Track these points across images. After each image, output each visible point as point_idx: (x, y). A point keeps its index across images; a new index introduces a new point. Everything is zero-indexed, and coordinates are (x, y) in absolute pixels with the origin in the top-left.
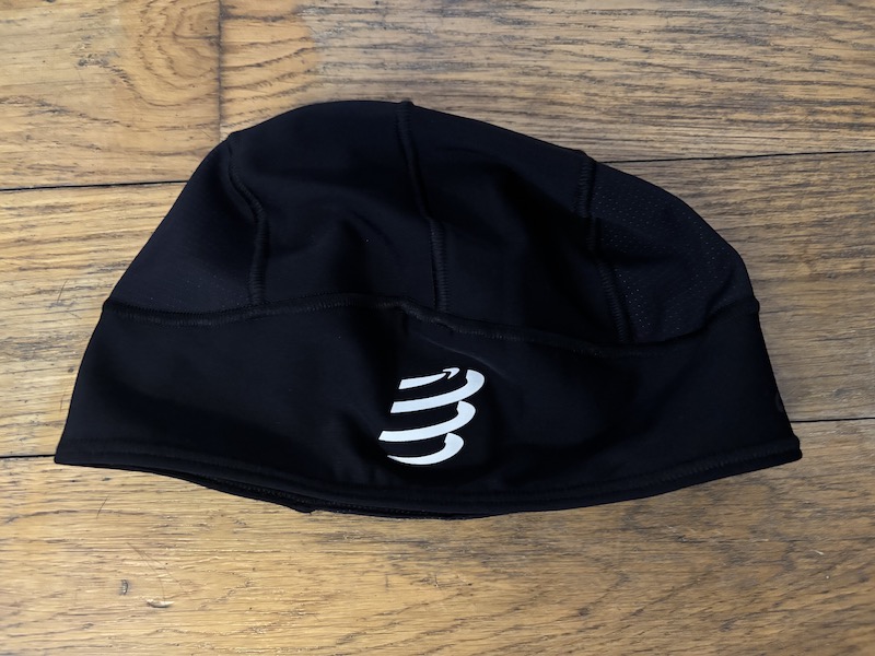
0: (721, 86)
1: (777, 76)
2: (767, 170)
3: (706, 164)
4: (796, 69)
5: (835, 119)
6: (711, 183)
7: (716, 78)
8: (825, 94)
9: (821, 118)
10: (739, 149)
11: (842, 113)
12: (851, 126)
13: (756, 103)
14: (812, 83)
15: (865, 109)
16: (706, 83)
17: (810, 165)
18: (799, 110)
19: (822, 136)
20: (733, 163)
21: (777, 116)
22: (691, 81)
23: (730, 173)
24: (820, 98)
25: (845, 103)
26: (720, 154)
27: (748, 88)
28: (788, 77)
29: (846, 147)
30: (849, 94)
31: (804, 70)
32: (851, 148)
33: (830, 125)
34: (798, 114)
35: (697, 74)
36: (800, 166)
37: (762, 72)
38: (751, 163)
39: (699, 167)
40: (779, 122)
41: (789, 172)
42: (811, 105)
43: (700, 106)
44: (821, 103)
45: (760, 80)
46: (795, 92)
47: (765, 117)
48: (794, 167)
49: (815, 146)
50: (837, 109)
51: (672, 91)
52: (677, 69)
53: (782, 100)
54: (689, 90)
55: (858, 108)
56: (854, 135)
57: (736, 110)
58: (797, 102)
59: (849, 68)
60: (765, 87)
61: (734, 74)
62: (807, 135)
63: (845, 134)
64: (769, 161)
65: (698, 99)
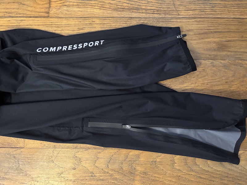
0: (132, 6)
1: (141, 5)
2: (138, 20)
3: (128, 18)
4: (144, 3)
5: (150, 12)
6: (128, 22)
7: (131, 4)
8: (149, 8)
9: (147, 12)
10: (133, 16)
11: (151, 11)
12: (152, 13)
13: (137, 9)
14: (147, 6)
15: (155, 11)
16: (129, 5)
17: (145, 19)
18: (144, 10)
19: (147, 15)
20: (132, 18)
21: (140, 11)
22: (127, 5)
23: (131, 20)
24: (148, 8)
25: (152, 10)
26: (130, 17)
27: (136, 6)
28: (143, 5)
29: (151, 17)
30: (153, 8)
31: (146, 4)
32: (152, 17)
33: (149, 13)
34: (144, 11)
35: (128, 4)
36: (143, 19)
37: (139, 4)
38: (135, 19)
39: (127, 19)
40: (141, 12)
41: (141, 20)
42: (146, 10)
43: (128, 9)
44: (148, 9)
45: (138, 5)
46: (144, 7)
47: (138, 11)
48: (142, 20)
49: (146, 17)
50: (150, 10)
51: (124, 6)
52: (125, 2)
53: (142, 9)
54: (127, 6)
55: (154, 10)
56: (153, 15)
57: (134, 10)
58: (144, 9)
59: (154, 4)
60: (139, 6)
61: (134, 4)
62: (145, 14)
63: (151, 15)
64: (138, 18)
65: (128, 8)
